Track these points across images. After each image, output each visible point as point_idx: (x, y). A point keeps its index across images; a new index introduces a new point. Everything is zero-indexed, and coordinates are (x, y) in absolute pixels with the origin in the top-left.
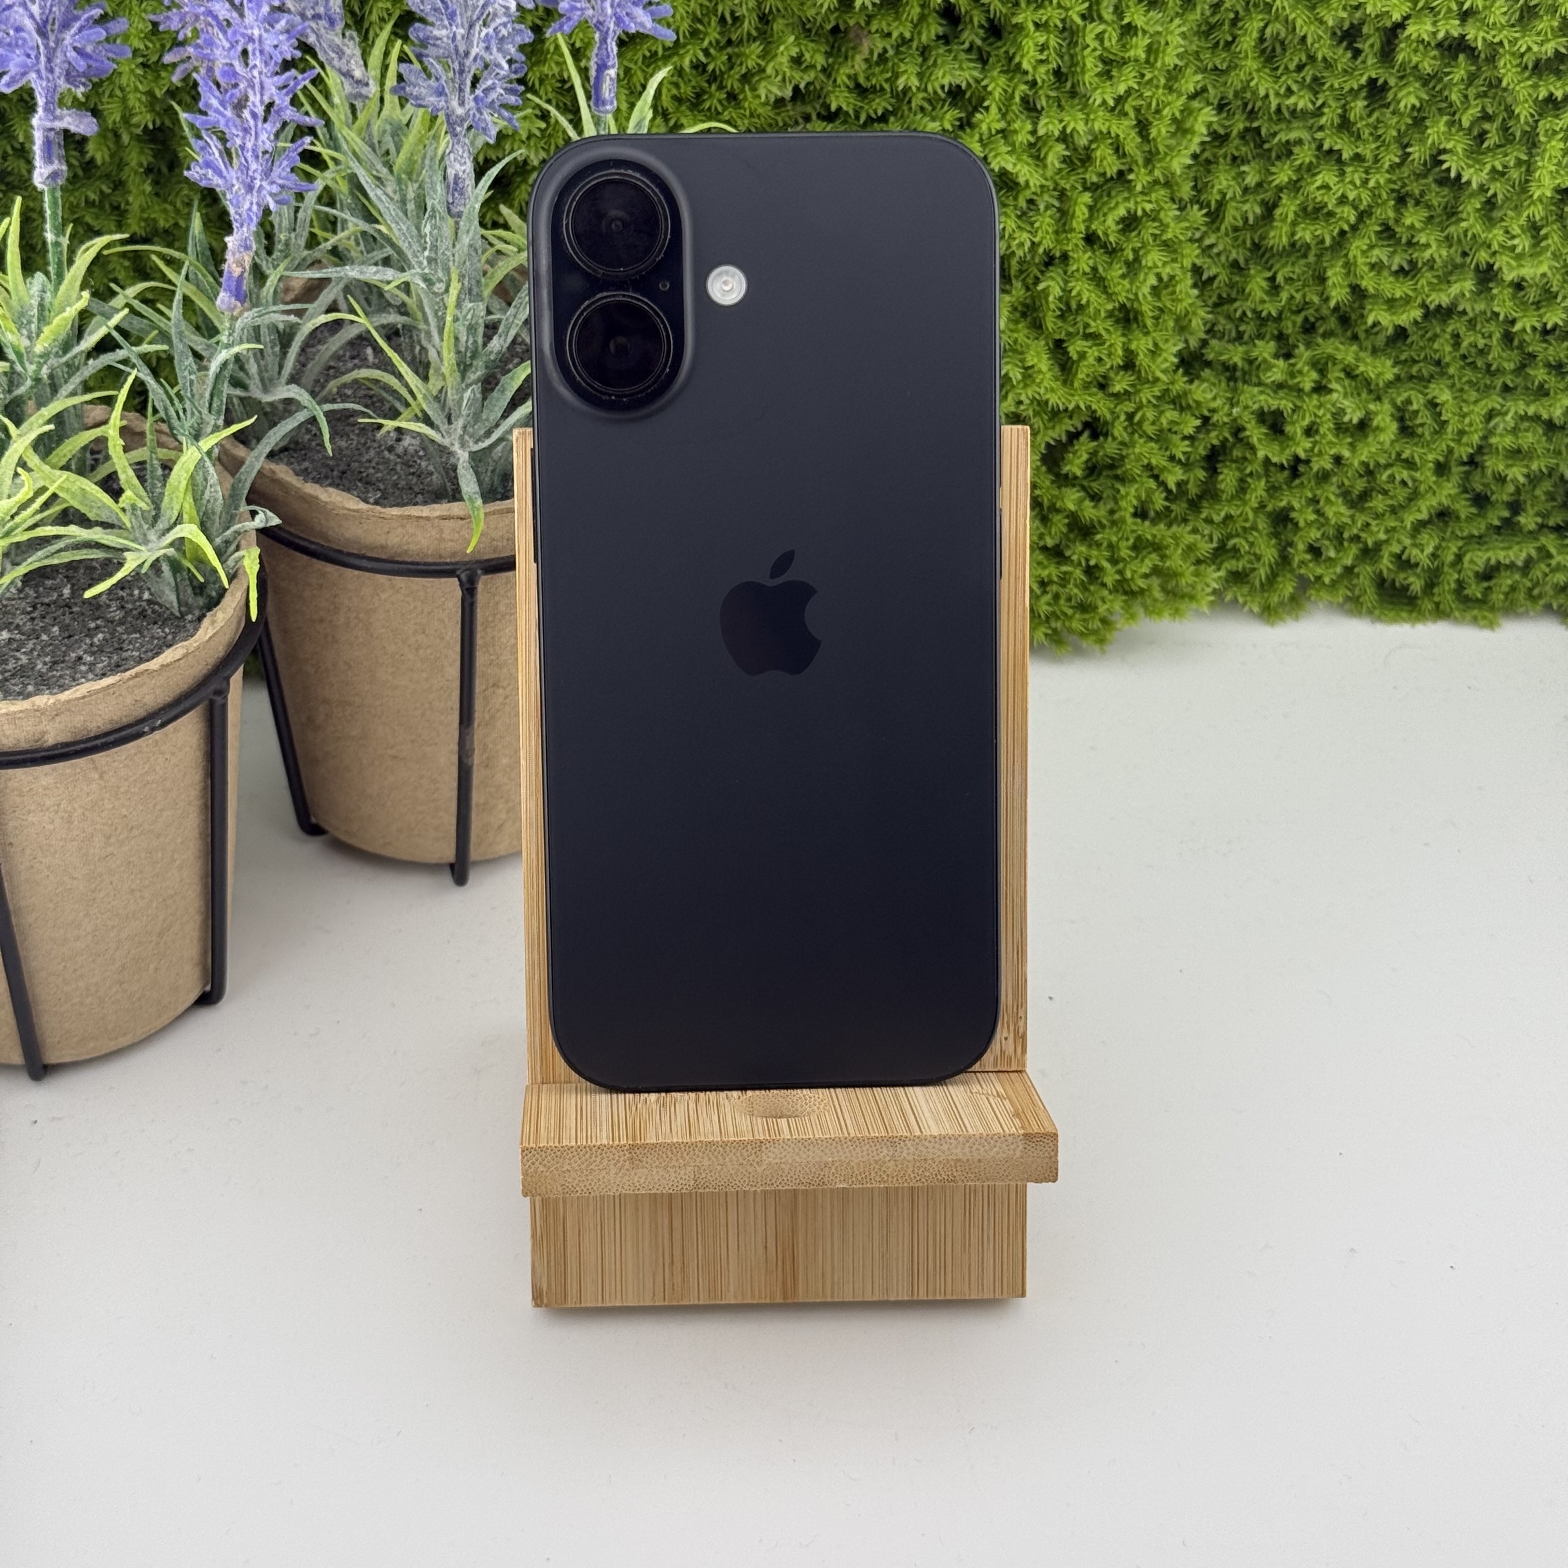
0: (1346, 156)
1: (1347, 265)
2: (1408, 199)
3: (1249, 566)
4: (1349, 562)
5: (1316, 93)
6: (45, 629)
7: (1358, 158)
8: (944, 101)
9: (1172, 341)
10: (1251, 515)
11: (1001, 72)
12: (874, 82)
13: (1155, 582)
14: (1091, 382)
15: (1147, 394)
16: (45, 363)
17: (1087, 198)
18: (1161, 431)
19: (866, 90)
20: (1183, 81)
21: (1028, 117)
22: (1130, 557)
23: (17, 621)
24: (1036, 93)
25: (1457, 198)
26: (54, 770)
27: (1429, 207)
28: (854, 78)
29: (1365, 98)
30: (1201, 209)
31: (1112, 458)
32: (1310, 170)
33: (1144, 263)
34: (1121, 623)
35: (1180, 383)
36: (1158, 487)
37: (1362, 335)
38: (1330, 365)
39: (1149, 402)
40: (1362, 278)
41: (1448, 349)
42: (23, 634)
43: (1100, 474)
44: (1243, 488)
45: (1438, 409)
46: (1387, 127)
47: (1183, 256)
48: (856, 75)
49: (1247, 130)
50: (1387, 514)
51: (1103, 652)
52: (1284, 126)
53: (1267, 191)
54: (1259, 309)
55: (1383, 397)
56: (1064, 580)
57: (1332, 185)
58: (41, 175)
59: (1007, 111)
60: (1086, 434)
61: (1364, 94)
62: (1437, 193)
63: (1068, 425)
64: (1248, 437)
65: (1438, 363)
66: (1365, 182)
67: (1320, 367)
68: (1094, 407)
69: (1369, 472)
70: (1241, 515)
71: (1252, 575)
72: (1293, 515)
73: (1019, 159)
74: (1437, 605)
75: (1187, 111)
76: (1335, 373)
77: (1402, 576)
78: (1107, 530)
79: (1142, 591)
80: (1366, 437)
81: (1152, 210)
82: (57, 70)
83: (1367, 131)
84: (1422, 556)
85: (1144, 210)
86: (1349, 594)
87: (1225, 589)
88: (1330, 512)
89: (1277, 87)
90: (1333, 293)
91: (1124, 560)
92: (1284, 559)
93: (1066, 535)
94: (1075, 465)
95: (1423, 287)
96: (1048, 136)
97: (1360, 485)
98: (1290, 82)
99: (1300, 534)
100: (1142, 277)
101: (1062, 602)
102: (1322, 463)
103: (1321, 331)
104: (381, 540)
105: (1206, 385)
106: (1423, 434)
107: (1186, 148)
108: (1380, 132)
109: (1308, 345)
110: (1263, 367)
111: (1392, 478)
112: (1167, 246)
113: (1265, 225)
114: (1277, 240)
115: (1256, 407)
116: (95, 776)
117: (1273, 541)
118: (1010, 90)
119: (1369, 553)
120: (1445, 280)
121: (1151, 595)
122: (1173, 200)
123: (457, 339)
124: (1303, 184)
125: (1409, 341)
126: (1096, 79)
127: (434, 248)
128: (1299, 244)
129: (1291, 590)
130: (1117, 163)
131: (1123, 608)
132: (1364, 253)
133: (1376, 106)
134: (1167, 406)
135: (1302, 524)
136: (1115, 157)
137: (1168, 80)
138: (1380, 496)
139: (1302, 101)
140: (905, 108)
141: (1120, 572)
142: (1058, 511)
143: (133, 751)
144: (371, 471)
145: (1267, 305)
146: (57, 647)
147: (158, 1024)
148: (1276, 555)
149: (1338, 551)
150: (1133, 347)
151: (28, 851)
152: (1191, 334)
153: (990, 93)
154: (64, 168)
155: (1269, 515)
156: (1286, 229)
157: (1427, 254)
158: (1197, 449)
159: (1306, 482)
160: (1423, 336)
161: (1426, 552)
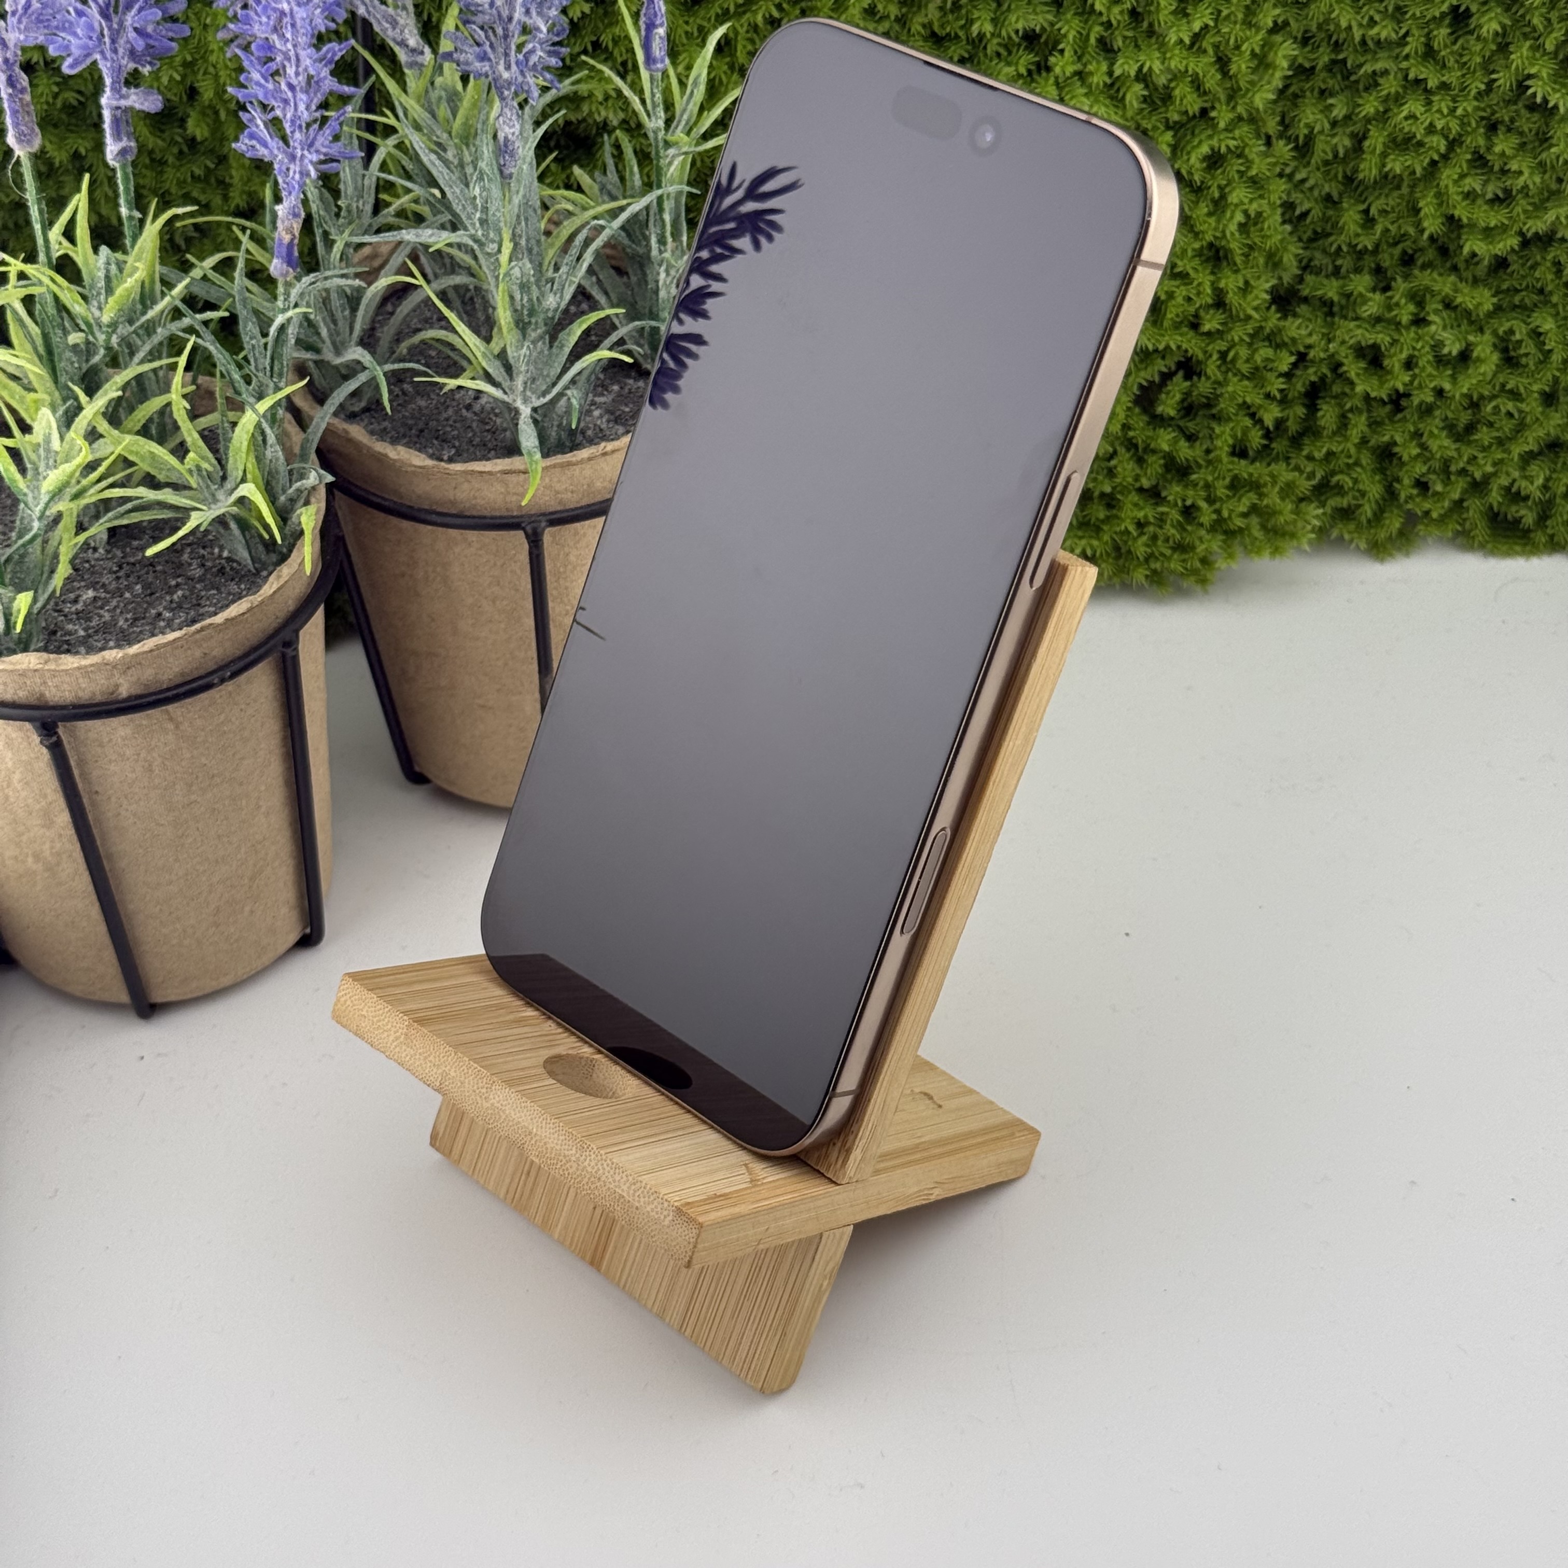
0: (1431, 84)
1: (1438, 195)
2: (1499, 126)
3: (1354, 502)
4: (1456, 496)
5: (1399, 22)
6: (129, 588)
7: (1444, 86)
8: (1019, 45)
9: (1263, 278)
10: (1353, 451)
11: (1075, 14)
12: (948, 29)
13: (1254, 520)
14: (1181, 322)
15: (1238, 333)
16: (114, 332)
17: (1168, 136)
18: (1257, 369)
19: (943, 38)
20: (1261, 16)
21: (1105, 59)
22: (1228, 496)
23: (105, 580)
24: (1112, 34)
25: (1547, 125)
26: (131, 720)
27: (1521, 134)
28: (928, 26)
29: (1450, 25)
30: (1287, 145)
31: (1207, 398)
32: (1398, 100)
33: (1230, 200)
34: (1221, 564)
35: (1273, 319)
36: (1254, 425)
37: (1462, 266)
38: (1428, 296)
39: (1242, 340)
40: (1455, 207)
41: (1550, 277)
42: (108, 592)
43: (1196, 414)
44: (1343, 423)
45: (1542, 338)
46: (1472, 54)
47: (1269, 192)
48: (930, 24)
49: (1334, 62)
50: (1494, 447)
51: (1206, 592)
52: (1369, 57)
53: (1355, 124)
54: (1354, 242)
55: (1485, 329)
56: (1161, 520)
57: (1418, 115)
58: (112, 151)
59: (1083, 54)
60: (1181, 374)
61: (1447, 21)
62: (1528, 119)
63: (1160, 366)
64: (1346, 372)
65: (1541, 291)
66: (1453, 110)
67: (1418, 299)
68: (1184, 346)
69: (1474, 404)
70: (1342, 451)
71: (1358, 512)
72: (1396, 450)
73: (1097, 101)
74: (1552, 537)
75: (1267, 45)
76: (1433, 305)
77: (1514, 509)
78: (1203, 470)
79: (1241, 530)
80: (1468, 368)
81: (1237, 148)
82: (121, 51)
83: (1452, 59)
84: (1533, 488)
85: (1228, 147)
86: (1459, 528)
87: (1332, 527)
88: (1434, 445)
89: (1359, 17)
90: (1426, 224)
91: (1221, 499)
92: (1391, 494)
93: (1163, 476)
94: (1168, 406)
95: (1518, 215)
96: (1124, 77)
97: (1465, 418)
98: (1372, 13)
99: (1404, 469)
100: (1228, 214)
101: (1160, 543)
102: (1422, 396)
103: (1420, 262)
104: (450, 495)
105: (1300, 320)
106: (1527, 365)
107: (1269, 83)
108: (1465, 59)
109: (1406, 277)
110: (1359, 300)
111: (1496, 409)
112: (1255, 182)
113: (1356, 158)
114: (1367, 173)
115: (1352, 342)
116: (171, 726)
117: (1377, 478)
118: (1084, 33)
119: (1479, 487)
120: (1540, 207)
121: (1250, 535)
122: (1258, 137)
123: (512, 298)
124: (1390, 114)
125: (1509, 270)
126: (1172, 17)
127: (485, 209)
128: (1391, 176)
129: (1397, 525)
130: (1199, 100)
131: (1220, 547)
132: (1456, 182)
133: (1460, 33)
134: (1261, 344)
135: (1405, 458)
136: (1195, 96)
137: (1246, 15)
138: (1485, 428)
139: (1385, 31)
140: (981, 55)
141: (1218, 512)
142: (1154, 452)
143: (207, 702)
144: (448, 429)
145: (1361, 238)
146: (138, 604)
147: (258, 965)
148: (1381, 491)
149: (1445, 485)
150: (1222, 284)
151: (113, 799)
152: (1285, 270)
153: (1065, 36)
154: (133, 144)
155: (1374, 451)
156: (1375, 160)
157: (1521, 181)
158: (1295, 386)
159: (1408, 417)
160: (1523, 265)
161: (1536, 484)
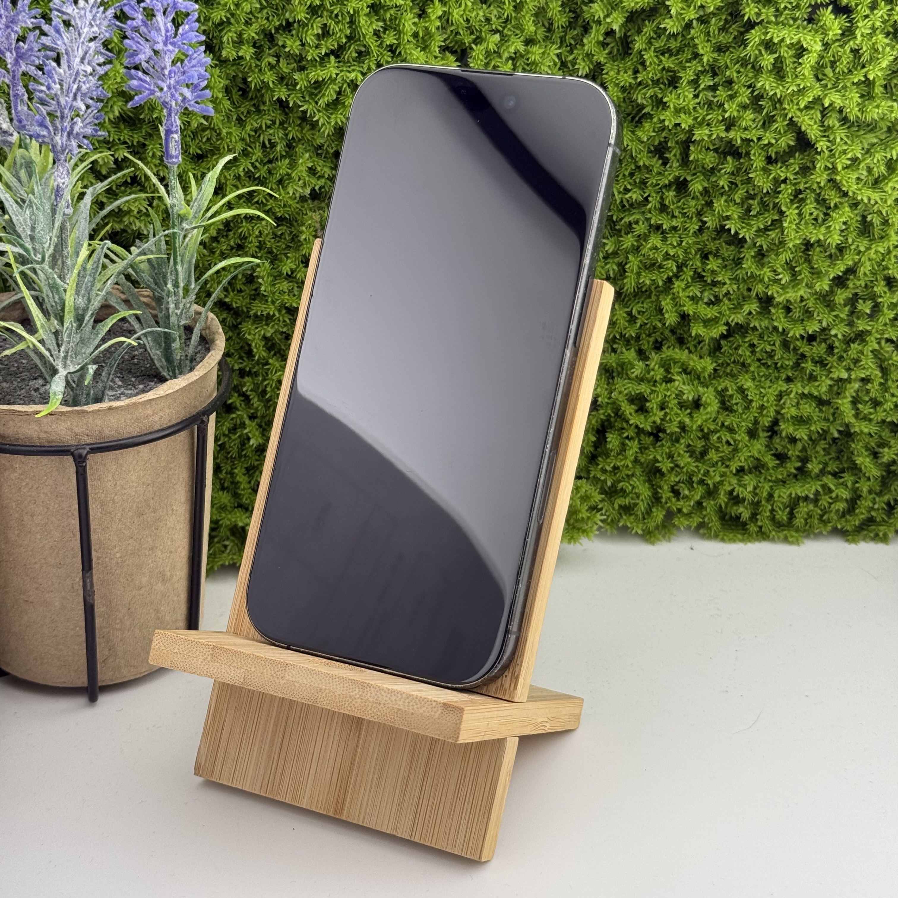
0: (665, 227)
1: (674, 298)
2: (710, 254)
3: (632, 501)
5: (643, 189)
7: (675, 228)
10: (630, 465)
25: (740, 252)
29: (675, 190)
32: (645, 237)
38: (672, 365)
40: (684, 306)
41: (748, 353)
44: (623, 448)
45: (745, 392)
46: (690, 208)
52: (626, 213)
53: (620, 255)
55: (709, 386)
57: (658, 247)
62: (727, 249)
64: (623, 412)
66: (680, 244)
67: (666, 365)
69: (705, 435)
70: (623, 466)
71: (636, 509)
72: (657, 465)
74: (760, 529)
76: (675, 369)
77: (735, 508)
80: (699, 409)
83: (677, 211)
86: (701, 521)
88: (681, 462)
89: (618, 187)
90: (668, 318)
92: (656, 499)
95: (725, 311)
97: (700, 444)
98: (626, 182)
99: (664, 479)
102: (673, 428)
103: (666, 345)
106: (737, 410)
108: (685, 211)
109: (658, 353)
110: (629, 367)
111: (720, 439)
113: (622, 277)
114: (629, 285)
117: (647, 485)
119: (711, 492)
120: (738, 307)
124: (641, 247)
125: (722, 350)
128: (644, 288)
129: (661, 516)
132: (684, 290)
133: (682, 195)
138: (714, 451)
139: (635, 195)
145: (628, 330)
148: (650, 494)
149: (690, 492)
155: (643, 466)
156: (633, 277)
157: (724, 290)
159: (665, 444)
160: (731, 347)
161: (748, 490)
